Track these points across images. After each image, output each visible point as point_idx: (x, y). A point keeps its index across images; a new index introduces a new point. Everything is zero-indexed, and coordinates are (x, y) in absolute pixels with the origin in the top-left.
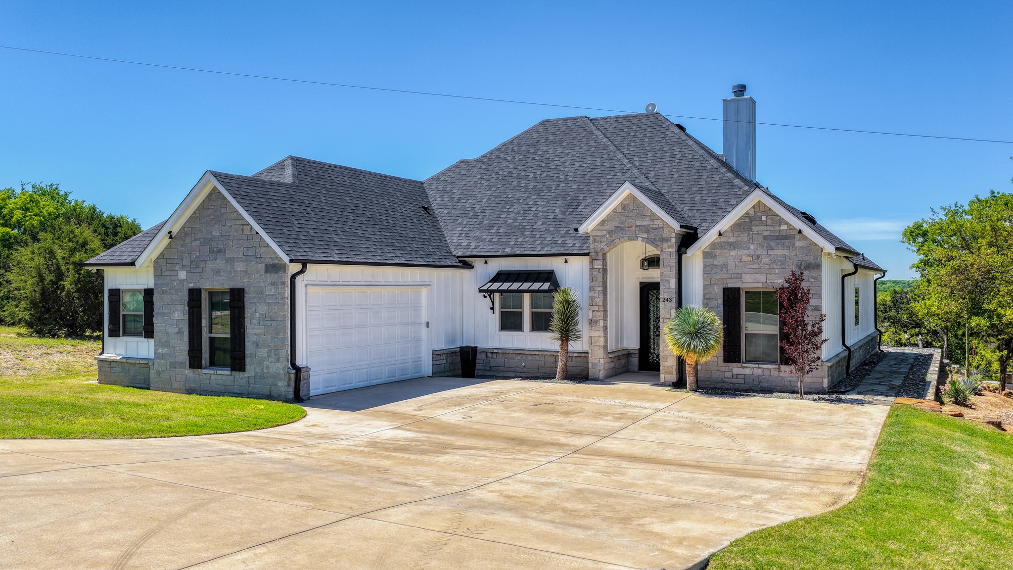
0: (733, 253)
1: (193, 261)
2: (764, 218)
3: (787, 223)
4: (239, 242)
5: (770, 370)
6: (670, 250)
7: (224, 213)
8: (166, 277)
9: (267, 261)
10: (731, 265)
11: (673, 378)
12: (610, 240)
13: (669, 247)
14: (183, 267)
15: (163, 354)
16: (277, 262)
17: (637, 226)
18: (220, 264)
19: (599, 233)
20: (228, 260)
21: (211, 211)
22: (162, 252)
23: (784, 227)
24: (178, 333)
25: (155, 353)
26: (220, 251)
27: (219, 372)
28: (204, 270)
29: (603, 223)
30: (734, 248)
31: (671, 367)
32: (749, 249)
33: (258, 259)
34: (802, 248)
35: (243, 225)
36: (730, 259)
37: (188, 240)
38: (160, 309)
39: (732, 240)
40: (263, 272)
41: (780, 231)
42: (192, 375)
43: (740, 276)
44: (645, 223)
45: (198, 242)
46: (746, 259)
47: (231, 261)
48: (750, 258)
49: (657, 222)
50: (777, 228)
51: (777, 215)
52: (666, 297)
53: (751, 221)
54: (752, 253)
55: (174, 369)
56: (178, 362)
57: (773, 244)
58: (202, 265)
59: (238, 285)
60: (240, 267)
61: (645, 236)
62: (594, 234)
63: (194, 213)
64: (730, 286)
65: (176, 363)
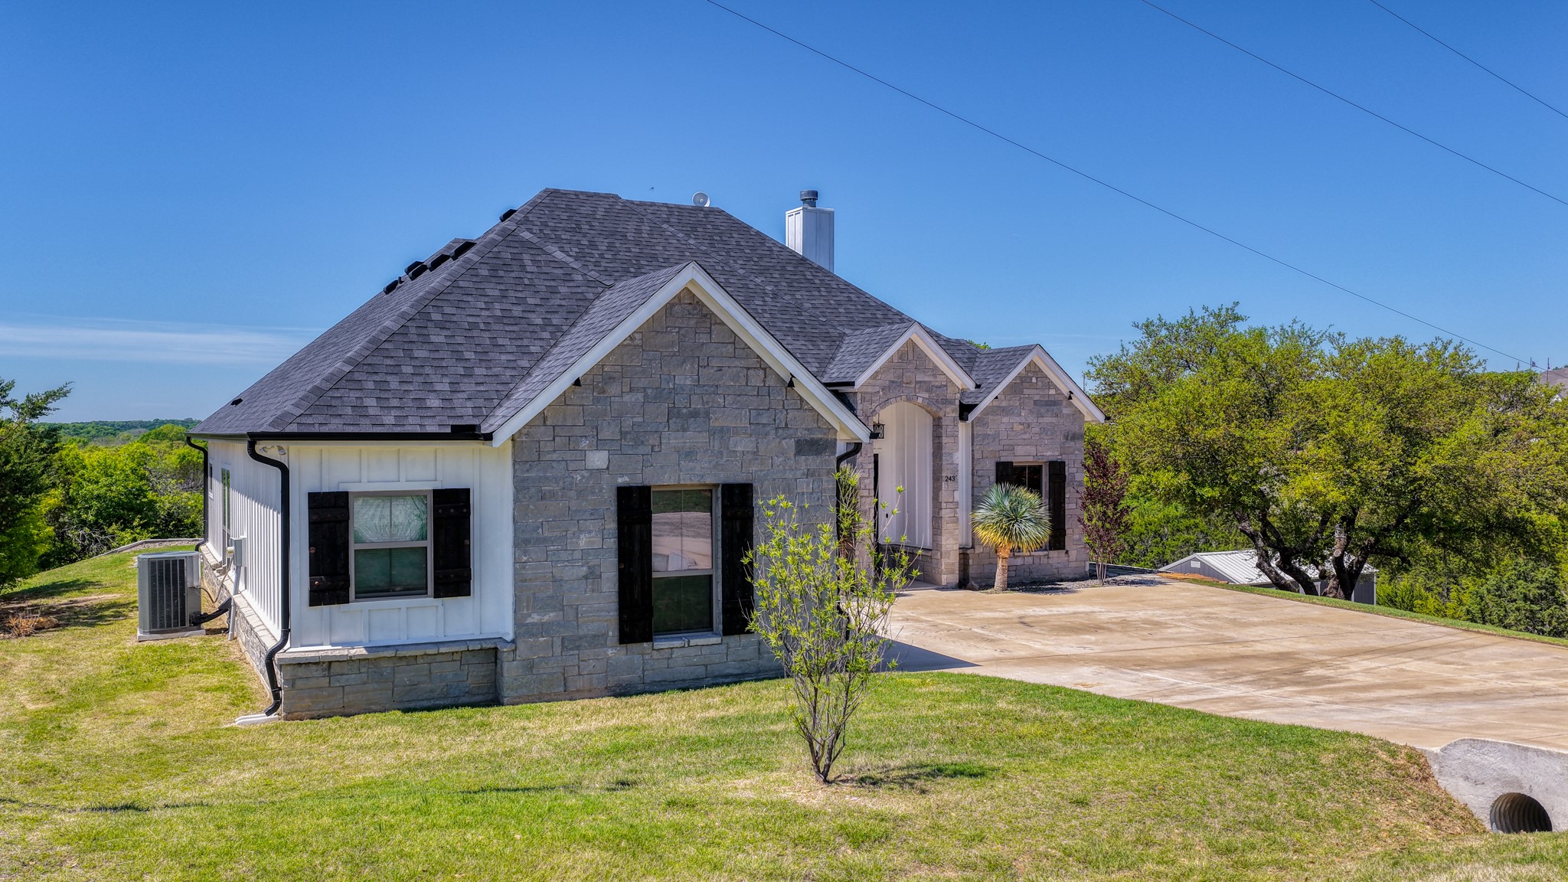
0: (1005, 420)
1: (627, 433)
2: (1034, 380)
3: (1056, 387)
4: (738, 398)
5: (1040, 557)
6: (954, 415)
7: (703, 344)
8: (555, 464)
9: (799, 434)
10: (1003, 436)
11: (954, 578)
12: (884, 400)
13: (953, 412)
14: (599, 444)
15: (543, 624)
16: (820, 436)
17: (917, 382)
18: (693, 437)
19: (870, 389)
20: (712, 432)
21: (674, 336)
22: (543, 412)
23: (1052, 392)
24: (586, 577)
25: (518, 623)
26: (695, 414)
27: (693, 642)
28: (656, 449)
29: (875, 376)
30: (1007, 415)
31: (953, 564)
32: (1020, 415)
33: (780, 431)
34: (1068, 415)
35: (748, 369)
36: (1003, 427)
37: (613, 389)
38: (536, 530)
39: (1004, 404)
40: (792, 453)
41: (1049, 395)
42: (624, 658)
43: (1012, 448)
44: (927, 379)
45: (640, 396)
46: (1018, 428)
47: (723, 432)
48: (1021, 427)
49: (940, 378)
50: (1046, 392)
51: (1046, 377)
52: (949, 476)
53: (1022, 382)
54: (1024, 420)
55: (576, 652)
56: (585, 636)
57: (1043, 410)
58: (653, 440)
59: (741, 478)
60: (742, 444)
61: (926, 395)
62: (864, 390)
63: (631, 338)
64: (1003, 459)
65: (581, 638)
